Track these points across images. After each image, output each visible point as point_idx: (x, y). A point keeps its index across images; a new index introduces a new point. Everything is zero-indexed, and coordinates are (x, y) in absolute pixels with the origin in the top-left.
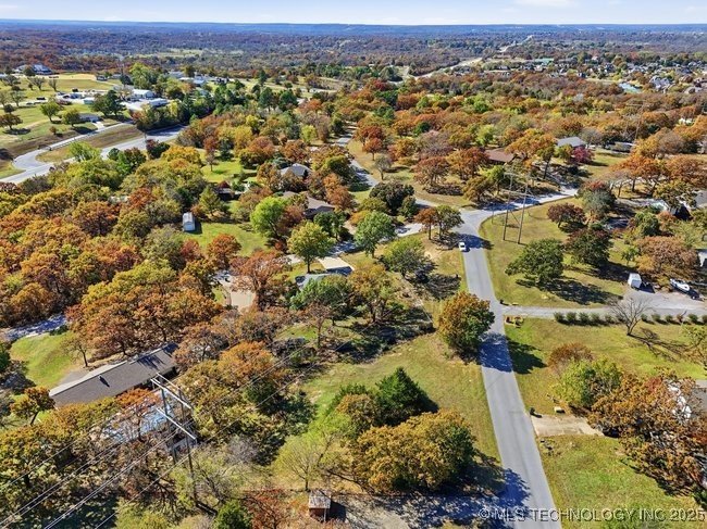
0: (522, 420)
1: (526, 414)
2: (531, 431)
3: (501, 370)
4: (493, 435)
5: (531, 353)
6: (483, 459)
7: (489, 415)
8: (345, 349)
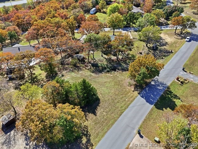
0: (130, 133)
1: (136, 131)
2: (128, 142)
3: (147, 102)
4: (106, 132)
5: (175, 100)
6: (87, 142)
7: (116, 121)
8: (95, 65)
